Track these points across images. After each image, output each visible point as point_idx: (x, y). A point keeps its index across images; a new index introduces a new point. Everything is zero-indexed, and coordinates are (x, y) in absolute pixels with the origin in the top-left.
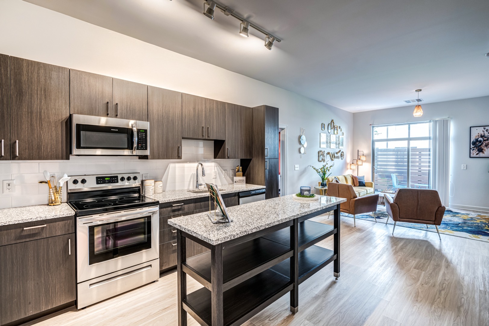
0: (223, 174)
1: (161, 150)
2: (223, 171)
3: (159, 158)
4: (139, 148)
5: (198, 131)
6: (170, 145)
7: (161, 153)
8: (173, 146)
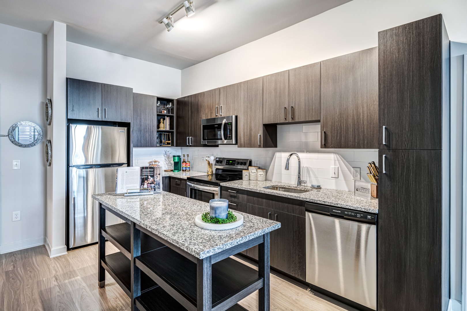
0: (351, 173)
1: (246, 139)
2: (352, 168)
3: (244, 147)
4: (228, 138)
5: (279, 114)
6: (253, 134)
7: (246, 141)
8: (255, 134)
